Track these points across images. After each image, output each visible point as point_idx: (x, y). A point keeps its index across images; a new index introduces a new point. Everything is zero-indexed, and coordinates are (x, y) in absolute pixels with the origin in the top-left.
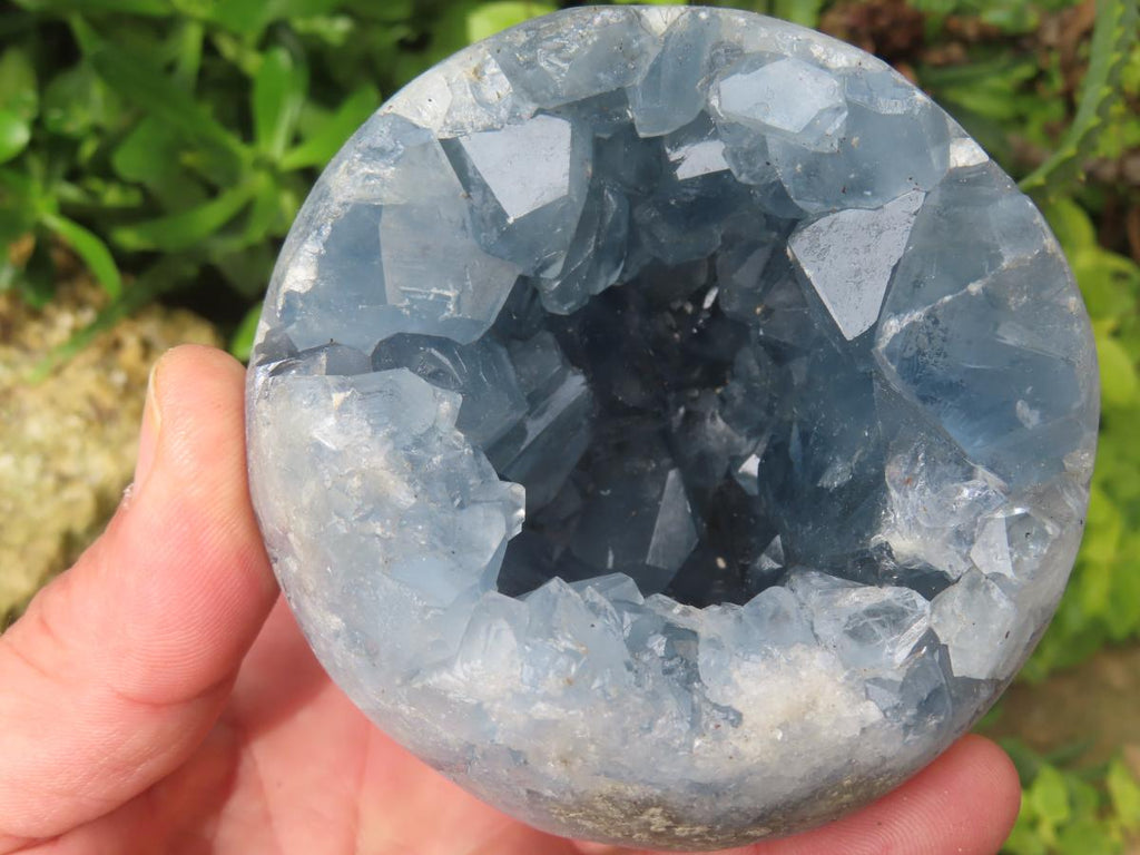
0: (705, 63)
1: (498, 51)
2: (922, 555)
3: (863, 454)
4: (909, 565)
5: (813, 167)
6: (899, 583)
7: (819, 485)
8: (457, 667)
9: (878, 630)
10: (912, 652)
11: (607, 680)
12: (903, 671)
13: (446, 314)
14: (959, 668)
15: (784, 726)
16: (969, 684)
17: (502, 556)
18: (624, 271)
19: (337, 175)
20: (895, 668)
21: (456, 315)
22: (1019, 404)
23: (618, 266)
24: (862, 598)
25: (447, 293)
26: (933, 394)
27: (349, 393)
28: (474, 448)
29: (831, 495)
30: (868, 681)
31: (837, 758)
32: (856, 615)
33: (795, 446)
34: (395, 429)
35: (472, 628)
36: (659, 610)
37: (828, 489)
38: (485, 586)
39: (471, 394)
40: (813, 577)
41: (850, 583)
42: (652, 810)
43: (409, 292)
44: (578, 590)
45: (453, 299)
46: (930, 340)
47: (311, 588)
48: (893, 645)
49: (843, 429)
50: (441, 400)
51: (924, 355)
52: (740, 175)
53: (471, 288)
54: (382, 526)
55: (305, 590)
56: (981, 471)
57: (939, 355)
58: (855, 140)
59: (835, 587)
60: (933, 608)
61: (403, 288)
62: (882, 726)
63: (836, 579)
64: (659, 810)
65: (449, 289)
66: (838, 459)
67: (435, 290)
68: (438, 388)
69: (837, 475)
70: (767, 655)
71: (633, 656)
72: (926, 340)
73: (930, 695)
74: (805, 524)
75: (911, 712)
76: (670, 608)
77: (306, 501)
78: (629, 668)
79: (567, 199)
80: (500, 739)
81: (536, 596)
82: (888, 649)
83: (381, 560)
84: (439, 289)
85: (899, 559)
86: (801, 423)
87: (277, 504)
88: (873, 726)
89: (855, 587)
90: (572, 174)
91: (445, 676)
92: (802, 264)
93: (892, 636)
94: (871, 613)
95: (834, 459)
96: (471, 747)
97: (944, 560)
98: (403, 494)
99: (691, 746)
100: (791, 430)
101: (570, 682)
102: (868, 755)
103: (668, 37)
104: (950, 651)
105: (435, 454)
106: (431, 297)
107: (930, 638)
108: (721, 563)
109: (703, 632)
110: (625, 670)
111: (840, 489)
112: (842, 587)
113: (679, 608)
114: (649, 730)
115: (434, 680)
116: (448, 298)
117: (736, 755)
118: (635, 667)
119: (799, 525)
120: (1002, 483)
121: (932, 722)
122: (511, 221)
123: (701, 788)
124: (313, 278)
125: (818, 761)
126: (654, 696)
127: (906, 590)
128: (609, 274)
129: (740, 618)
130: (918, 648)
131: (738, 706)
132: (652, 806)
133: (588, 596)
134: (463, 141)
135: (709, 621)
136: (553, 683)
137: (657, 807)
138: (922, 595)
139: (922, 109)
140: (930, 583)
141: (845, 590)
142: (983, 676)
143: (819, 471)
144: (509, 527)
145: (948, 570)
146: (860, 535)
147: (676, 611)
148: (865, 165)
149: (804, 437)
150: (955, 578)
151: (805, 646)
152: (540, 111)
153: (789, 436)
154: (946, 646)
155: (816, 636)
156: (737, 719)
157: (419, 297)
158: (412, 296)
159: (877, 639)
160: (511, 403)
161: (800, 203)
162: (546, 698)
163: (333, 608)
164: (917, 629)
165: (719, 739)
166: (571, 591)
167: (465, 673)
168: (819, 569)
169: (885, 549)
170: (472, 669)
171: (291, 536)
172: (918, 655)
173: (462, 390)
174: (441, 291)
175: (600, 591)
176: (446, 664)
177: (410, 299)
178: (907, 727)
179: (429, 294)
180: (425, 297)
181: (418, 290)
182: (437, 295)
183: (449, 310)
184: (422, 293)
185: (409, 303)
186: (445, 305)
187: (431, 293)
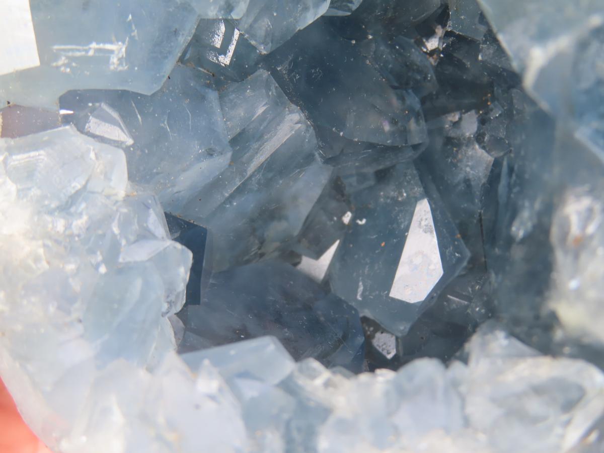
10: (584, 436)
13: (112, 68)
21: (121, 69)
25: (109, 47)
43: (64, 50)
61: (57, 47)
63: (518, 342)
66: (526, 204)
84: (99, 43)
95: (523, 204)
116: (112, 52)
130: (590, 430)
149: (510, 172)
153: (501, 170)
157: (78, 54)
158: (69, 54)
172: (586, 443)
174: (101, 46)
177: (67, 57)
179: (87, 51)
180: (83, 53)
181: (74, 47)
182: (97, 50)
183: (113, 64)
184: (79, 50)
185: (66, 61)
186: (109, 58)
187: (90, 49)
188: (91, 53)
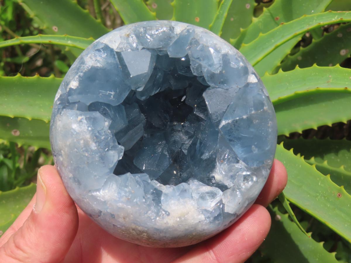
0: (189, 43)
1: (135, 31)
2: (222, 180)
3: (213, 152)
4: (219, 182)
5: (213, 76)
6: (216, 186)
7: (201, 158)
8: (101, 191)
9: (208, 198)
10: (216, 204)
11: (138, 200)
12: (213, 209)
13: (110, 98)
14: (227, 210)
15: (180, 218)
16: (229, 215)
17: (116, 164)
18: (160, 89)
19: (87, 58)
20: (211, 207)
21: (113, 99)
22: (253, 146)
23: (159, 88)
24: (206, 189)
25: (111, 93)
26: (234, 139)
28: (113, 135)
29: (204, 161)
30: (203, 210)
31: (192, 228)
32: (203, 193)
33: (198, 145)
34: (93, 128)
35: (106, 183)
36: (154, 184)
37: (203, 159)
38: (110, 172)
39: (113, 120)
40: (195, 181)
41: (204, 184)
42: (144, 234)
44: (134, 176)
45: (113, 95)
46: (234, 126)
47: (65, 165)
48: (212, 202)
49: (210, 144)
50: (106, 121)
51: (232, 129)
52: (194, 73)
53: (118, 92)
54: (88, 154)
55: (63, 166)
56: (241, 162)
57: (236, 130)
58: (224, 72)
59: (200, 185)
60: (223, 194)
61: (100, 91)
62: (204, 221)
63: (201, 183)
64: (146, 234)
66: (207, 152)
67: (108, 92)
68: (105, 118)
69: (206, 156)
70: (179, 200)
71: (145, 195)
72: (233, 126)
73: (217, 216)
74: (196, 167)
75: (212, 219)
76: (156, 184)
77: (68, 143)
78: (144, 198)
79: (147, 73)
80: (109, 211)
81: (124, 177)
82: (210, 203)
83: (86, 162)
85: (216, 180)
86: (200, 139)
87: (60, 142)
88: (202, 221)
89: (205, 186)
90: (149, 67)
91: (98, 193)
92: (206, 100)
93: (211, 199)
94: (208, 193)
95: (206, 152)
96: (101, 212)
97: (228, 183)
98: (93, 146)
99: (156, 219)
100: (198, 140)
101: (128, 199)
102: (200, 228)
103: (180, 34)
104: (225, 205)
105: (102, 136)
106: (107, 94)
107: (221, 202)
108: (175, 172)
109: (164, 191)
110: (142, 198)
111: (206, 160)
112: (202, 185)
113: (159, 184)
114: (146, 214)
115: (95, 194)
117: (167, 223)
118: (145, 198)
119: (195, 167)
120: (246, 165)
121: (217, 222)
122: (131, 76)
123: (157, 230)
124: (78, 85)
125: (187, 227)
126: (149, 206)
127: (217, 188)
128: (156, 90)
129: (174, 189)
130: (218, 203)
131: (169, 211)
132: (144, 233)
133: (136, 178)
134: (122, 53)
135: (166, 189)
136: (124, 199)
137: (145, 233)
138: (221, 190)
139: (241, 67)
140: (223, 188)
141: (202, 186)
142: (232, 213)
143: (202, 154)
144: (119, 157)
145: (228, 186)
146: (209, 172)
147: (158, 185)
148: (225, 78)
149: (201, 143)
150: (229, 187)
151: (188, 199)
152: (143, 48)
153: (197, 142)
154: (224, 204)
155: (192, 197)
156: (169, 215)
157: (104, 93)
158: (102, 93)
159: (208, 200)
160: (124, 123)
161: (208, 83)
162: (122, 202)
163: (71, 172)
164: (218, 199)
165: (163, 218)
166: (132, 177)
167: (103, 193)
168: (197, 179)
169: (214, 177)
170: (105, 192)
171: (62, 151)
172: (217, 205)
173: (112, 119)
175: (140, 177)
176: (98, 190)
178: (210, 222)
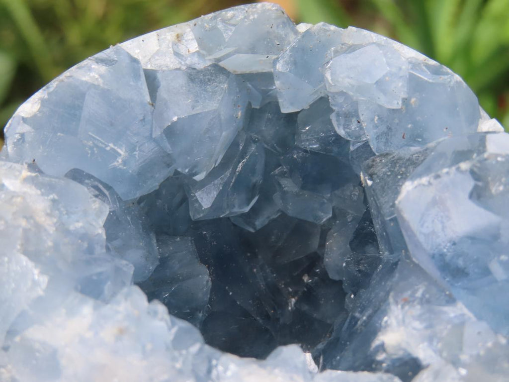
1: (195, 25)
2: (404, 345)
4: (395, 355)
13: (116, 163)
21: (121, 167)
25: (119, 151)
27: (34, 174)
43: (94, 138)
45: (122, 157)
56: (460, 305)
58: (413, 100)
61: (90, 133)
65: (122, 150)
67: (111, 145)
84: (115, 145)
116: (120, 155)
148: (418, 118)
157: (100, 145)
158: (95, 142)
174: (116, 148)
177: (93, 143)
179: (107, 146)
180: (104, 146)
181: (100, 139)
182: (112, 149)
183: (118, 162)
184: (102, 143)
185: (92, 145)
186: (117, 157)
187: (109, 146)
188: (108, 148)
